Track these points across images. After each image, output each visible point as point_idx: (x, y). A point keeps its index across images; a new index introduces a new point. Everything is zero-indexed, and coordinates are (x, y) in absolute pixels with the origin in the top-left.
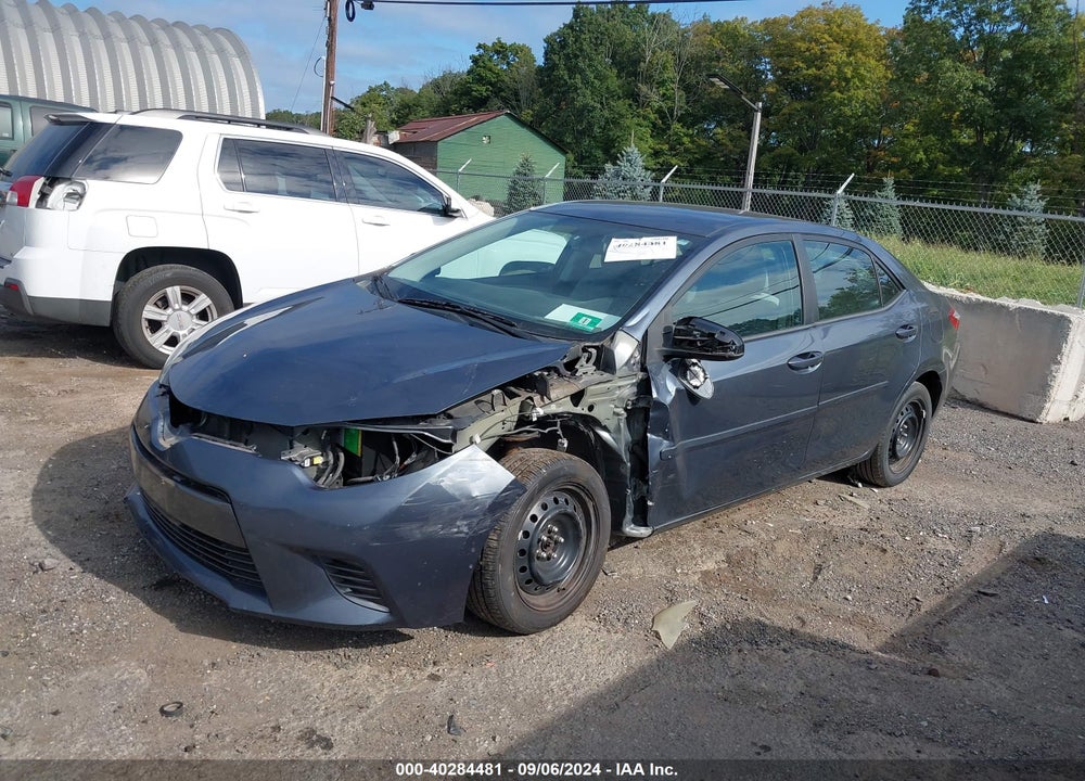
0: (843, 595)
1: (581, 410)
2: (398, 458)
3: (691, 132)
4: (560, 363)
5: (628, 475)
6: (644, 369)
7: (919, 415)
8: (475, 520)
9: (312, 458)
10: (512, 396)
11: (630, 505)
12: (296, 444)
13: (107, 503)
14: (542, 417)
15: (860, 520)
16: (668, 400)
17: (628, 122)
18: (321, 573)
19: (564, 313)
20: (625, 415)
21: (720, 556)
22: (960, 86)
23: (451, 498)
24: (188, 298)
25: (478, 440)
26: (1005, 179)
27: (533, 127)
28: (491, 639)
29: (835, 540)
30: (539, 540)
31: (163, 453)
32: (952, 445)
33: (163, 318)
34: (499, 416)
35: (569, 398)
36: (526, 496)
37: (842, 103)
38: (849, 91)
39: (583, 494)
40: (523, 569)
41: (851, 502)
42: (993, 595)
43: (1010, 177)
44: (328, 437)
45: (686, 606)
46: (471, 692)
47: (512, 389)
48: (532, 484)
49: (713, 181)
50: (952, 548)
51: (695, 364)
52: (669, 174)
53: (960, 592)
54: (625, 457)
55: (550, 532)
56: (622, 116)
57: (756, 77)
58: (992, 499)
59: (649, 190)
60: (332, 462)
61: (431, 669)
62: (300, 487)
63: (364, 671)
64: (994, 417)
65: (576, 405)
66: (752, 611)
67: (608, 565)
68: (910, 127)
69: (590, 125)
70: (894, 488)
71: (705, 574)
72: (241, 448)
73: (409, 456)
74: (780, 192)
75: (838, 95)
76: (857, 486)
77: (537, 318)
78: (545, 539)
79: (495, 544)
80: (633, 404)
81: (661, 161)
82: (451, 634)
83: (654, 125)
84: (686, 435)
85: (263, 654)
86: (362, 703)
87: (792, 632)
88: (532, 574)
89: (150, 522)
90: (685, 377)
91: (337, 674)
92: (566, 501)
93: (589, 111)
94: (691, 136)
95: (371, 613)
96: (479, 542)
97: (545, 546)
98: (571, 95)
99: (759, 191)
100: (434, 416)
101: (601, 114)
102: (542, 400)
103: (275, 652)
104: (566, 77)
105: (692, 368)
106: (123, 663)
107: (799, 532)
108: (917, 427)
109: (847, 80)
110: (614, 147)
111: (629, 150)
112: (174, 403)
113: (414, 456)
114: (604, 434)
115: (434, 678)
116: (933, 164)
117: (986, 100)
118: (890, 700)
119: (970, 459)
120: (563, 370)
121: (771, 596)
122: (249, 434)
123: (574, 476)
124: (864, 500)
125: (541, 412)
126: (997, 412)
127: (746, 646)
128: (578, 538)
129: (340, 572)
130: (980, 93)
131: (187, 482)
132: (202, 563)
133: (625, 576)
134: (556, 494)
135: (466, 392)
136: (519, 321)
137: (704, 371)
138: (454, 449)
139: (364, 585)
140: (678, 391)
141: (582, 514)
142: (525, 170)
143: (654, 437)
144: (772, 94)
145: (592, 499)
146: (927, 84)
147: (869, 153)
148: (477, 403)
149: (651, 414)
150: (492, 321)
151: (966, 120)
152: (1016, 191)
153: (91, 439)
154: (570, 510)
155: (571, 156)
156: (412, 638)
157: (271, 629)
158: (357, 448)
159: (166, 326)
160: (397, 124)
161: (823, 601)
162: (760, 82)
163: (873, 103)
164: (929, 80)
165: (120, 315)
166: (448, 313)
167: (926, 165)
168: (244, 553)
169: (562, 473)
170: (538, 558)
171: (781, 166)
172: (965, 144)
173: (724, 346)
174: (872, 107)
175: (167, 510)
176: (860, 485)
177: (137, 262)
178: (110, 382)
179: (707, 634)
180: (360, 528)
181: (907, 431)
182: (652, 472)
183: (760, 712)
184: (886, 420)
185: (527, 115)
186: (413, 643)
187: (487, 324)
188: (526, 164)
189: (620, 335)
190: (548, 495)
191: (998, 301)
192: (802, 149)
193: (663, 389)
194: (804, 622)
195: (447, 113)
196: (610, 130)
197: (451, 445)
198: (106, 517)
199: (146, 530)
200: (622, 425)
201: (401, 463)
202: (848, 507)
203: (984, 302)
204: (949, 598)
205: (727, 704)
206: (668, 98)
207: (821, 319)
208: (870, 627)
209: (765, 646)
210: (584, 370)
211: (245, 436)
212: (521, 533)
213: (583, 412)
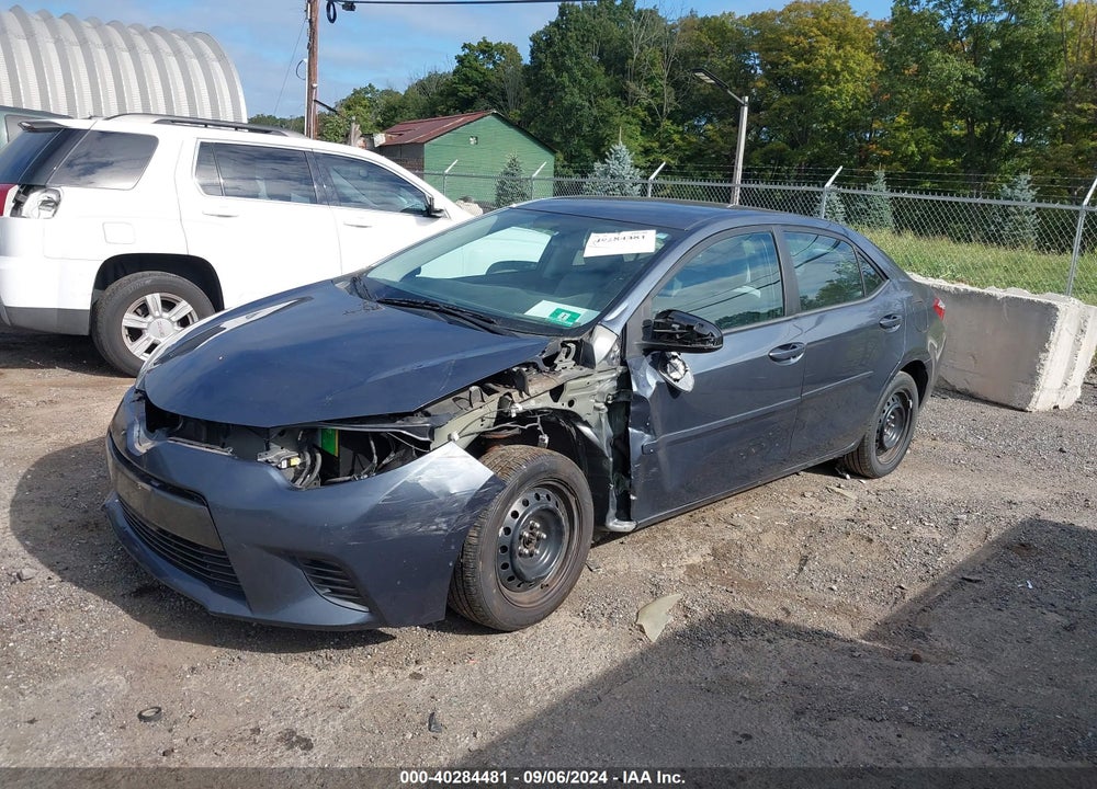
0: (829, 585)
1: (561, 405)
2: (375, 457)
3: (681, 129)
4: (539, 358)
5: (611, 470)
6: (623, 363)
7: (906, 405)
8: (454, 517)
9: (289, 460)
10: (490, 392)
11: (613, 500)
12: (273, 446)
13: (86, 512)
14: (522, 413)
15: (847, 511)
16: (648, 393)
17: (617, 120)
18: (299, 574)
19: (543, 310)
20: (606, 410)
21: (706, 549)
22: (949, 78)
23: (431, 496)
24: (168, 305)
25: (456, 437)
26: (997, 170)
27: (520, 127)
28: (474, 637)
29: (821, 531)
30: (521, 537)
31: (139, 459)
32: (941, 436)
33: (144, 326)
34: (479, 413)
35: (548, 394)
36: (506, 492)
37: (832, 97)
38: (838, 84)
39: (565, 490)
40: (505, 566)
41: (838, 493)
42: (976, 581)
43: (1002, 168)
44: (305, 437)
45: (671, 599)
46: (453, 689)
47: (491, 385)
48: (512, 481)
49: (705, 177)
50: (938, 537)
51: (675, 357)
52: (657, 171)
53: (944, 579)
54: (607, 452)
55: (531, 528)
56: (610, 114)
57: (746, 71)
58: (979, 487)
59: (638, 187)
60: (309, 463)
61: (413, 668)
62: (277, 488)
63: (346, 672)
64: (984, 407)
65: (556, 400)
66: (737, 603)
67: (593, 562)
68: (901, 120)
69: (579, 125)
70: (881, 479)
71: (691, 567)
72: (217, 451)
73: (387, 455)
74: (773, 187)
75: (828, 88)
76: (845, 478)
77: (516, 314)
78: (527, 535)
79: (474, 541)
80: (614, 398)
81: (651, 158)
82: (434, 634)
83: (644, 122)
84: (669, 428)
85: (244, 657)
86: (343, 704)
87: (777, 623)
88: (514, 570)
89: (129, 529)
90: (665, 370)
91: (318, 676)
92: (548, 496)
93: (578, 110)
94: (681, 133)
95: (351, 613)
96: (458, 540)
97: (527, 543)
98: (559, 94)
99: (748, 186)
100: (411, 414)
101: (590, 112)
102: (521, 395)
103: (256, 655)
104: (553, 75)
105: (672, 361)
106: (102, 670)
107: (785, 524)
108: (904, 417)
109: (837, 74)
110: (604, 146)
111: (617, 147)
112: (150, 408)
113: (392, 455)
114: (586, 430)
115: (416, 676)
116: (925, 156)
117: (976, 90)
118: (872, 687)
119: (959, 449)
120: (541, 365)
121: (757, 588)
122: (225, 437)
123: (555, 472)
124: (852, 491)
125: (520, 408)
126: (987, 402)
127: (731, 637)
128: (560, 533)
129: (319, 573)
130: (970, 84)
131: (166, 487)
132: (180, 568)
133: (610, 571)
134: (537, 490)
135: (443, 389)
136: (498, 318)
137: (684, 364)
138: (432, 447)
139: (343, 585)
140: (658, 384)
141: (564, 510)
142: (512, 170)
143: (635, 431)
144: (761, 89)
145: (574, 495)
146: (917, 76)
147: (861, 147)
148: (455, 400)
149: (632, 408)
150: (471, 319)
151: (957, 111)
152: (1008, 181)
153: (70, 450)
154: (551, 505)
155: (560, 155)
156: (395, 638)
157: (252, 633)
158: (334, 448)
159: (147, 334)
160: (382, 127)
161: (809, 593)
162: (750, 77)
163: (862, 97)
164: (918, 72)
165: (99, 324)
166: (427, 311)
167: (918, 158)
168: (222, 556)
169: (542, 469)
170: (520, 555)
171: (773, 162)
172: (957, 136)
173: (702, 338)
174: (862, 100)
175: (144, 515)
176: (848, 476)
177: (115, 270)
178: (90, 391)
179: (691, 627)
180: (339, 528)
181: (894, 421)
182: (634, 466)
183: (742, 701)
184: (874, 411)
185: (515, 114)
186: (395, 643)
187: (465, 322)
188: (513, 164)
189: (599, 329)
190: (530, 490)
191: (986, 291)
192: (793, 145)
193: (644, 384)
194: (788, 613)
195: (433, 115)
196: (599, 128)
197: (429, 443)
198: (86, 526)
199: (124, 537)
200: (603, 420)
201: (379, 462)
202: (836, 498)
203: (972, 293)
204: (933, 586)
205: (710, 694)
206: (657, 95)
207: (803, 310)
208: (854, 615)
209: (750, 637)
210: (563, 365)
211: (222, 440)
212: (502, 529)
213: (563, 408)
